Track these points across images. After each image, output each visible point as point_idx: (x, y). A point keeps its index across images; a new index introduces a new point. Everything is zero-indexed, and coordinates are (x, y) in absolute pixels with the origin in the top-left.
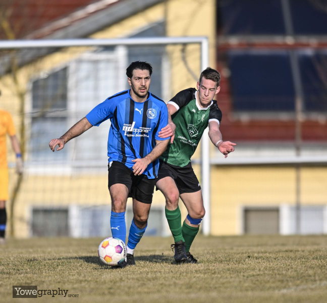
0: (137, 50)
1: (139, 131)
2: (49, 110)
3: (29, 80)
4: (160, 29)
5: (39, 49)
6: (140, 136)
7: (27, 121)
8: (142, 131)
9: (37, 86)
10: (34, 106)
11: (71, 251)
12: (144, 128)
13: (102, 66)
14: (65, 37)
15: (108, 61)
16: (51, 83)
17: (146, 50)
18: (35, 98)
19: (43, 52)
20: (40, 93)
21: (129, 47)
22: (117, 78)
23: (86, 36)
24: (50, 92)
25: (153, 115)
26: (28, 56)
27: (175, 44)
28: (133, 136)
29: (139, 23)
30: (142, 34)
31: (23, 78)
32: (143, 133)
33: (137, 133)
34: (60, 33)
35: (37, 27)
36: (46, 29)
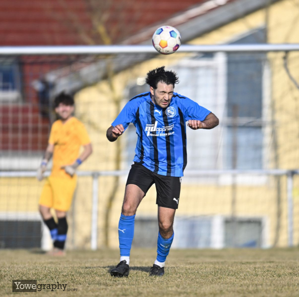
0: (237, 57)
1: (162, 130)
3: (126, 86)
4: (261, 35)
6: (165, 135)
8: (165, 130)
9: (134, 92)
12: (167, 127)
13: (201, 72)
15: (208, 68)
17: (247, 57)
19: (141, 57)
21: (228, 53)
22: (216, 85)
23: (184, 42)
25: (173, 113)
26: (125, 62)
27: (276, 51)
28: (157, 135)
29: (239, 29)
31: (120, 84)
32: (167, 132)
33: (161, 132)
35: (134, 32)
36: (144, 35)
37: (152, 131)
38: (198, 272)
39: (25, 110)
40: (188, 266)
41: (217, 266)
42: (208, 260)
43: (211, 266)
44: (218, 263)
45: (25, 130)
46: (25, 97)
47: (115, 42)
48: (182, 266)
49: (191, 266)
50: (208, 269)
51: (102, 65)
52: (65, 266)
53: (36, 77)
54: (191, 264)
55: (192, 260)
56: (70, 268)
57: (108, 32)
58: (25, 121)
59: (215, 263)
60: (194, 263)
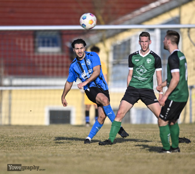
2: (121, 60)
3: (112, 45)
4: (177, 20)
5: (116, 30)
7: (110, 66)
9: (115, 48)
10: (114, 58)
11: (131, 130)
14: (130, 24)
16: (122, 47)
18: (115, 54)
19: (118, 31)
20: (117, 52)
21: (161, 29)
23: (140, 23)
24: (122, 51)
26: (111, 33)
29: (167, 17)
30: (169, 23)
34: (127, 22)
35: (116, 19)
36: (120, 20)
37: (84, 76)
38: (145, 135)
39: (62, 57)
40: (140, 133)
41: (154, 132)
42: (150, 129)
43: (152, 132)
44: (155, 131)
45: (62, 67)
46: (63, 50)
47: (107, 23)
48: (138, 132)
49: (142, 132)
50: (150, 134)
51: (100, 35)
52: (81, 132)
53: (68, 40)
54: (142, 131)
55: (142, 129)
56: (83, 134)
57: (103, 19)
58: (63, 62)
59: (153, 131)
60: (143, 131)
